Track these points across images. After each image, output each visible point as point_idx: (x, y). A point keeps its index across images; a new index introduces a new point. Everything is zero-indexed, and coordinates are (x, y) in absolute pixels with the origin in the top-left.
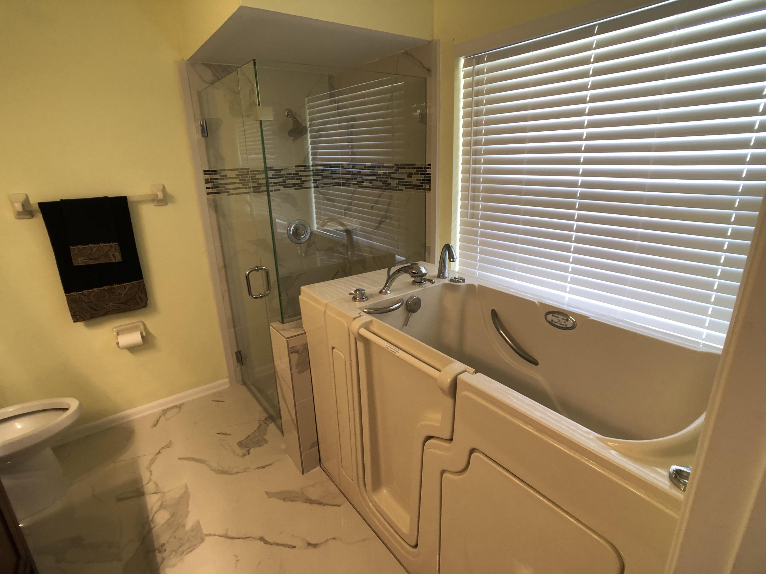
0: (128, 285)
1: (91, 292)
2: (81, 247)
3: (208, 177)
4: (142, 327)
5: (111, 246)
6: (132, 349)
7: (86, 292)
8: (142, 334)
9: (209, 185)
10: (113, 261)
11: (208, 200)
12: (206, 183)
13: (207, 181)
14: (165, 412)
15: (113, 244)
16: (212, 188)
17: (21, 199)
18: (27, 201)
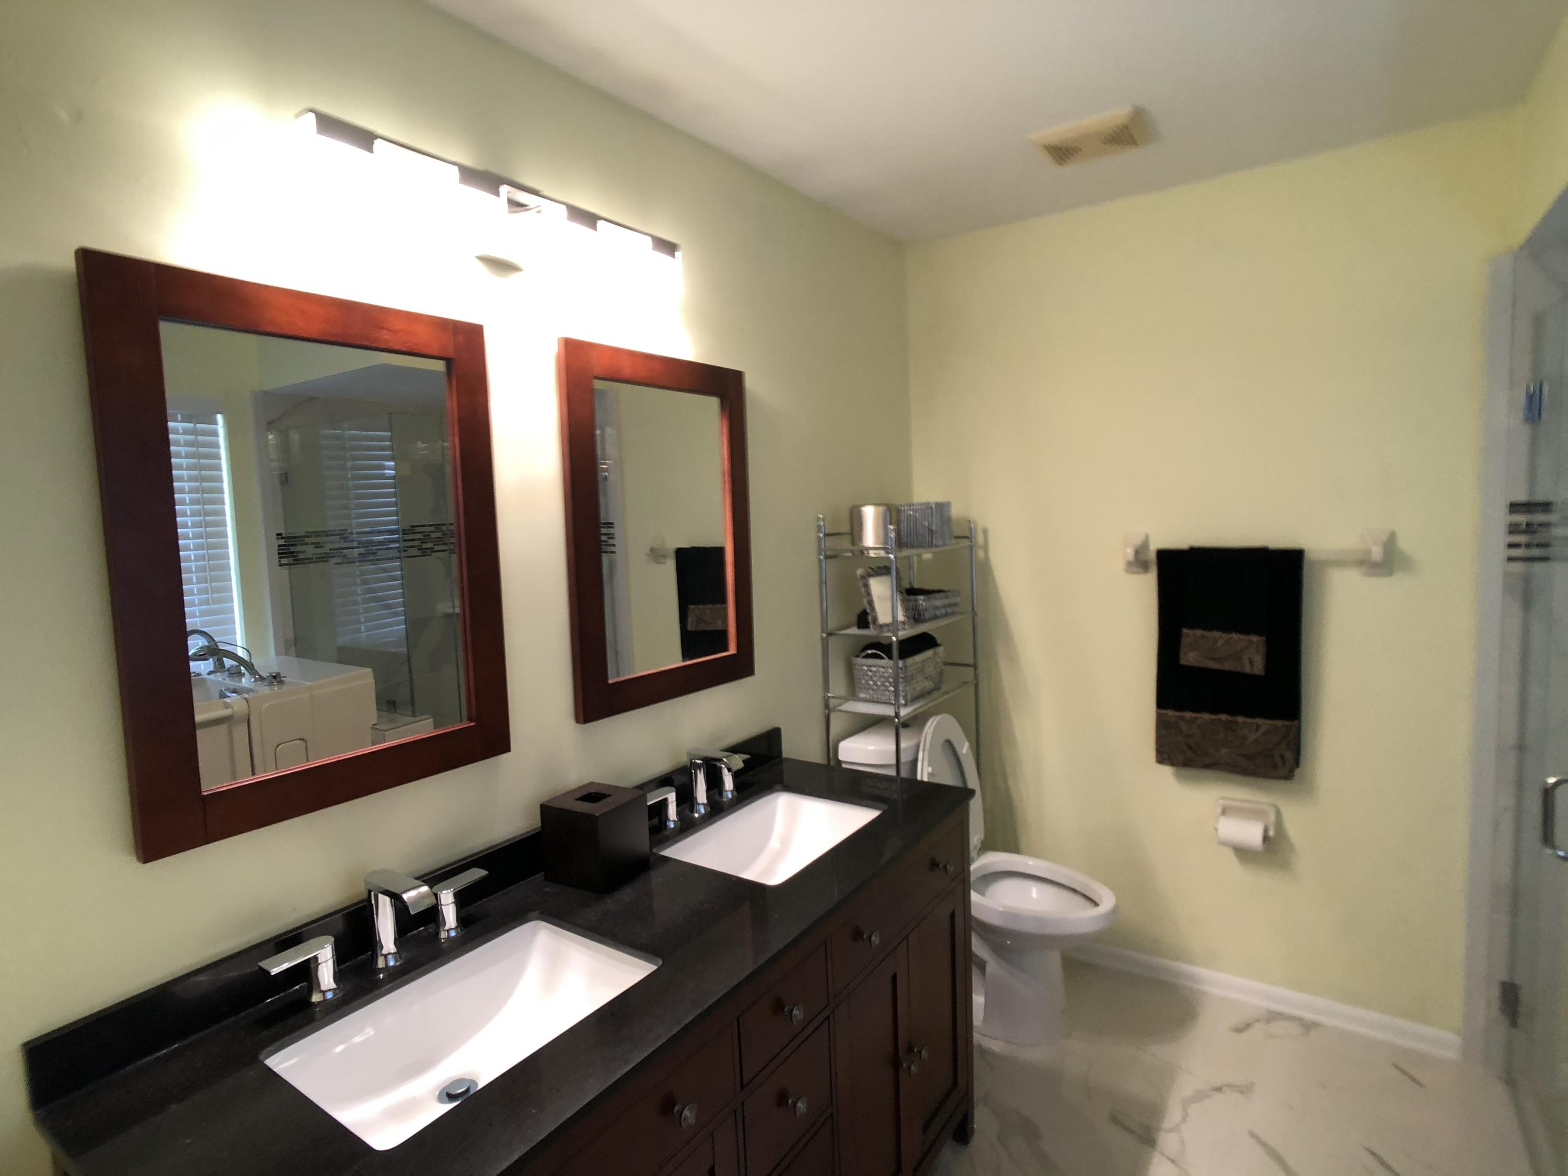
0: (1265, 724)
1: (1196, 718)
2: (1199, 632)
3: (1522, 519)
4: (1272, 817)
5: (1251, 642)
6: (1243, 853)
7: (1188, 715)
8: (1266, 830)
9: (1521, 539)
10: (1248, 670)
11: (1507, 575)
12: (1511, 532)
13: (1513, 529)
14: (1272, 1017)
15: (1254, 638)
16: (1528, 546)
17: (1138, 541)
18: (1144, 546)
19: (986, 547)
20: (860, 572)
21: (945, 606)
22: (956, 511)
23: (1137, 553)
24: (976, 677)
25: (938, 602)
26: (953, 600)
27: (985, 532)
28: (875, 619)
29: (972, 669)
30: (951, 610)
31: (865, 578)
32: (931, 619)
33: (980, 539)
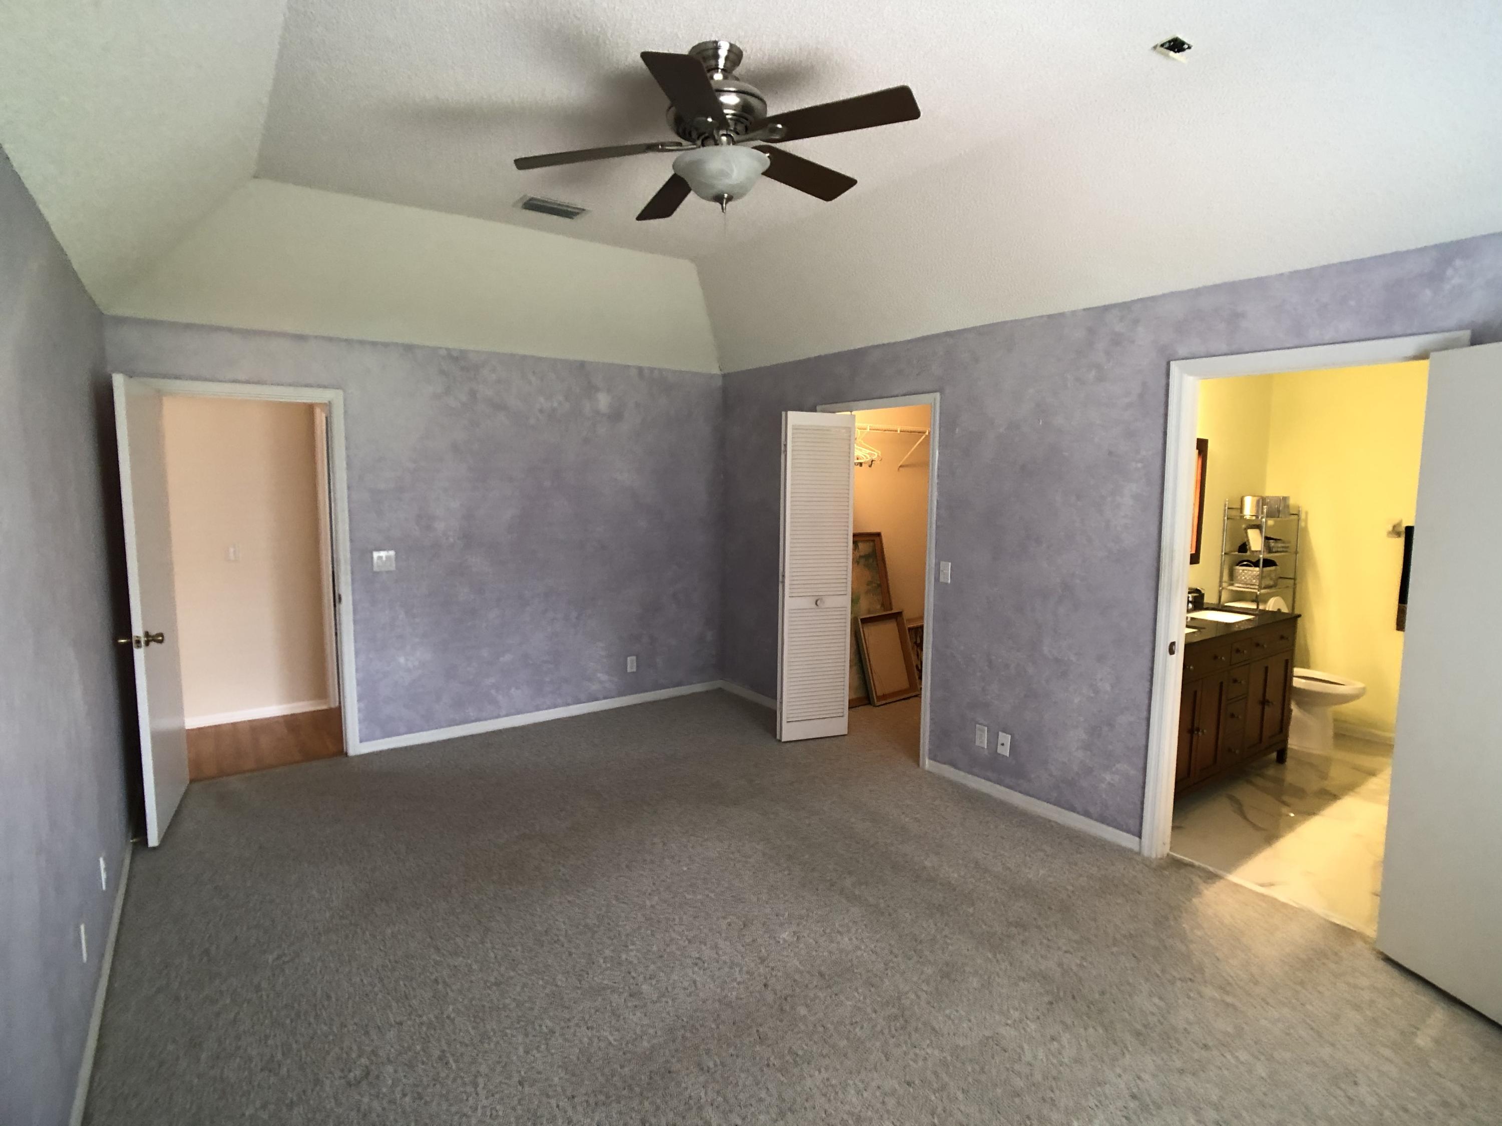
17: (1396, 522)
18: (1399, 524)
19: (1306, 520)
20: (1244, 526)
21: (1283, 547)
22: (1292, 502)
23: (1394, 527)
24: (1295, 584)
25: (1280, 545)
26: (1287, 545)
27: (1307, 513)
28: (1250, 548)
29: (1293, 581)
30: (1285, 550)
31: (1246, 529)
32: (1276, 552)
33: (1303, 516)
